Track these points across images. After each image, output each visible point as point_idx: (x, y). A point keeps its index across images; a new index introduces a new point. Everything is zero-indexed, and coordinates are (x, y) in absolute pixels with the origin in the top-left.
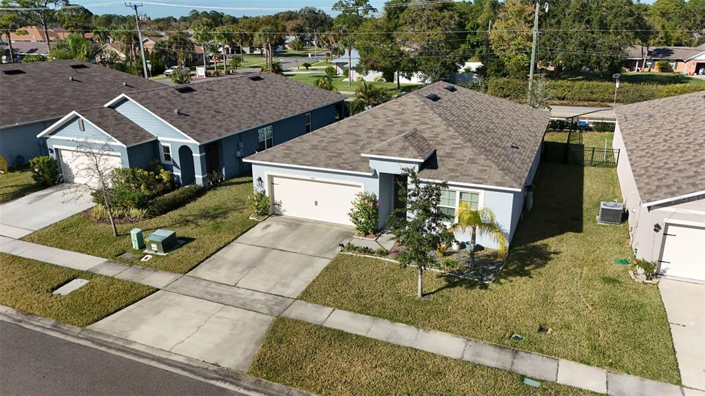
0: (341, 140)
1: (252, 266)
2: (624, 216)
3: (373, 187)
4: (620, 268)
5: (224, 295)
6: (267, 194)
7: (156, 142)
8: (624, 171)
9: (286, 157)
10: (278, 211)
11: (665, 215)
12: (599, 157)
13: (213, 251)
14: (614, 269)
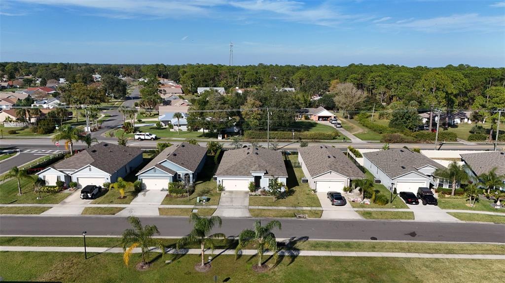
1: (231, 202)
2: (307, 181)
3: (253, 180)
4: (309, 192)
5: (233, 207)
6: (221, 185)
7: (177, 173)
8: (304, 168)
9: (227, 174)
10: (225, 189)
11: (316, 179)
12: (297, 165)
14: (308, 192)
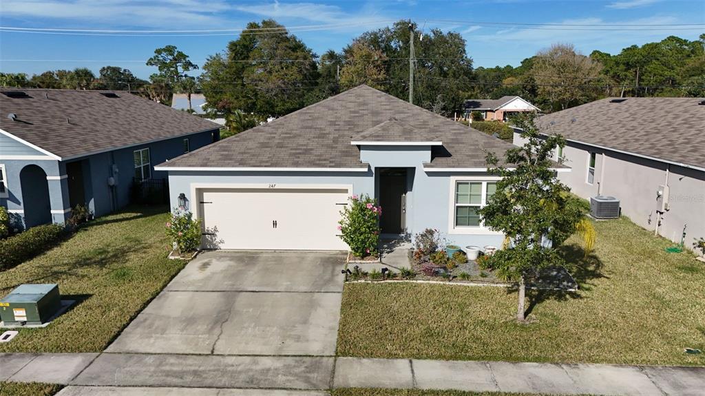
0: (300, 136)
1: (221, 319)
3: (367, 188)
5: (204, 372)
6: (194, 218)
9: (226, 159)
10: (211, 243)
13: (139, 308)
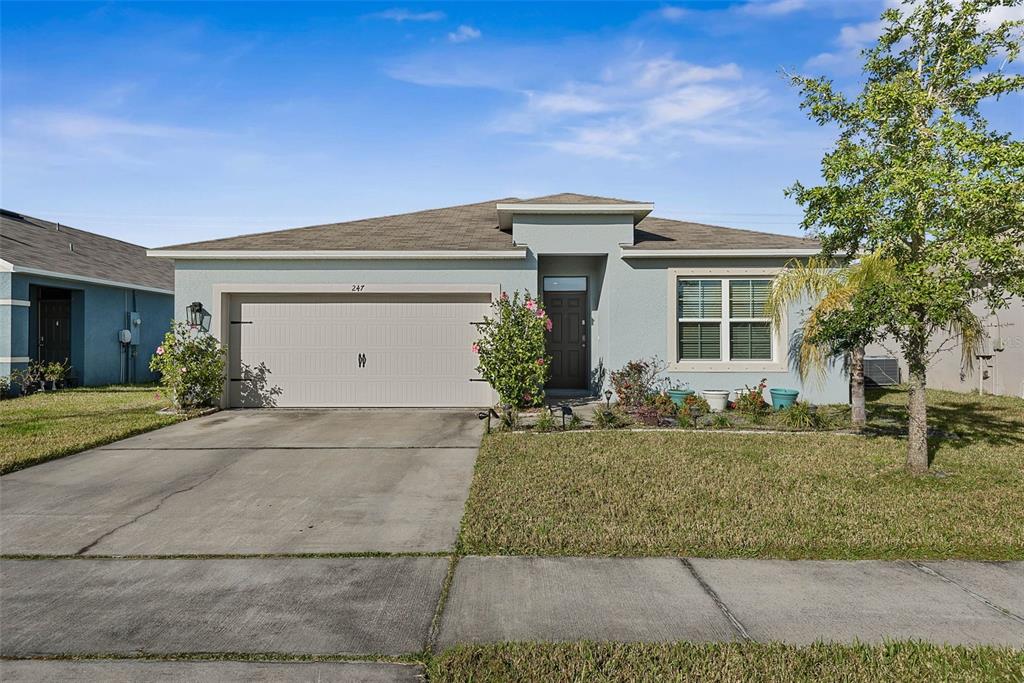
9: (281, 243)
10: (254, 393)
